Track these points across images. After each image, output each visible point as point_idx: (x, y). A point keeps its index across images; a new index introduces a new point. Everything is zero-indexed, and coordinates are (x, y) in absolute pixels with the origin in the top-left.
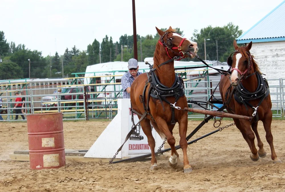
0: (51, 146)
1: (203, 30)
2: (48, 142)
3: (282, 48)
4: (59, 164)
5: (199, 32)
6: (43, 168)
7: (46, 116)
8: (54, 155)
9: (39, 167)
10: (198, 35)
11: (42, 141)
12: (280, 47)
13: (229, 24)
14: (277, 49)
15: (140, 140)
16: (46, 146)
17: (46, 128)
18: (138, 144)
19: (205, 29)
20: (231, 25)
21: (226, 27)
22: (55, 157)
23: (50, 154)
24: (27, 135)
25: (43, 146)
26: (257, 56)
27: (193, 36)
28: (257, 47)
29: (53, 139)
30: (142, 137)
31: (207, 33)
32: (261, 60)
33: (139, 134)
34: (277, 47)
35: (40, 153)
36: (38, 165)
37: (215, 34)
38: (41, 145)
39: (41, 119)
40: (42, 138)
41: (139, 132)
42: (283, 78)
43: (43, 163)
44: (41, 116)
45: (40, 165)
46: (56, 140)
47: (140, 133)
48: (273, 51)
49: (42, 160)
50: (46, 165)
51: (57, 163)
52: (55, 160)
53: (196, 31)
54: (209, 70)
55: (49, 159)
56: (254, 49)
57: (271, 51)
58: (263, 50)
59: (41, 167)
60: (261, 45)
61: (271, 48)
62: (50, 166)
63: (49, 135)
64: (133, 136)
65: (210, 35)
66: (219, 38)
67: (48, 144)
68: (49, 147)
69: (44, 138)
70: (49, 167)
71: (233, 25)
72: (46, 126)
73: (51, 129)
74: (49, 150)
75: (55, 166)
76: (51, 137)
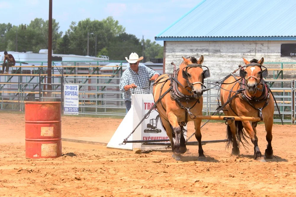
0: (50, 136)
1: (81, 23)
2: (47, 131)
3: (203, 48)
4: (56, 154)
5: (76, 25)
6: (40, 157)
7: (47, 105)
8: (53, 145)
9: (36, 156)
10: (75, 28)
11: (42, 130)
12: (200, 47)
13: (109, 18)
14: (197, 49)
15: (157, 133)
16: (45, 135)
17: (46, 117)
18: (154, 137)
19: (83, 22)
20: (111, 20)
21: (105, 22)
22: (54, 146)
23: (48, 143)
24: (25, 123)
25: (42, 135)
26: (177, 55)
27: (69, 28)
28: (176, 45)
29: (52, 128)
30: (159, 130)
31: (85, 26)
32: (180, 59)
33: (156, 127)
34: (198, 47)
35: (38, 142)
36: (35, 154)
37: (93, 28)
38: (40, 134)
39: (41, 107)
40: (41, 127)
41: (156, 125)
42: (211, 80)
43: (41, 152)
44: (41, 105)
45: (38, 155)
46: (55, 130)
47: (158, 126)
48: (194, 50)
49: (40, 150)
50: (44, 154)
51: (55, 153)
52: (53, 150)
53: (73, 23)
54: (124, 66)
55: (47, 148)
56: (173, 48)
57: (191, 51)
58: (183, 49)
59: (39, 156)
60: (181, 44)
61: (191, 48)
62: (48, 156)
63: (49, 124)
64: (148, 129)
65: (88, 29)
66: (97, 33)
67: (47, 134)
68: (48, 137)
69: (44, 127)
70: (46, 156)
71: (112, 20)
72: (46, 114)
73: (51, 118)
74: (48, 140)
75: (52, 156)
76: (50, 126)
